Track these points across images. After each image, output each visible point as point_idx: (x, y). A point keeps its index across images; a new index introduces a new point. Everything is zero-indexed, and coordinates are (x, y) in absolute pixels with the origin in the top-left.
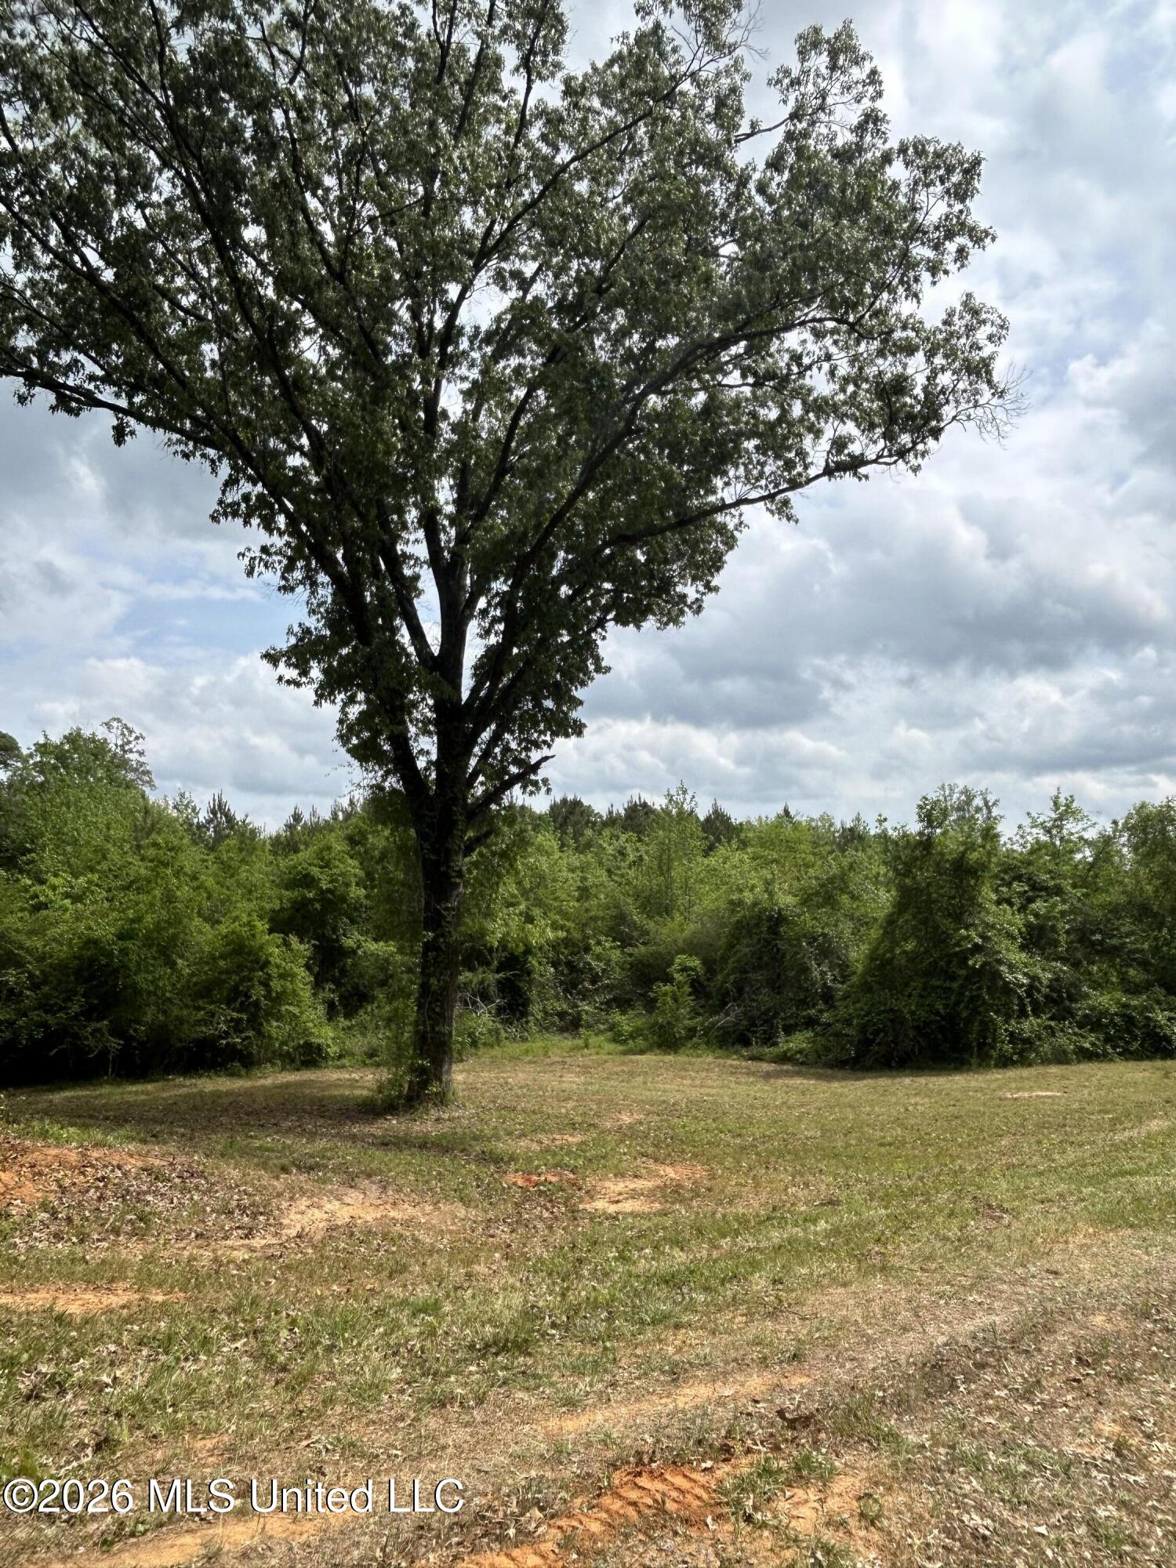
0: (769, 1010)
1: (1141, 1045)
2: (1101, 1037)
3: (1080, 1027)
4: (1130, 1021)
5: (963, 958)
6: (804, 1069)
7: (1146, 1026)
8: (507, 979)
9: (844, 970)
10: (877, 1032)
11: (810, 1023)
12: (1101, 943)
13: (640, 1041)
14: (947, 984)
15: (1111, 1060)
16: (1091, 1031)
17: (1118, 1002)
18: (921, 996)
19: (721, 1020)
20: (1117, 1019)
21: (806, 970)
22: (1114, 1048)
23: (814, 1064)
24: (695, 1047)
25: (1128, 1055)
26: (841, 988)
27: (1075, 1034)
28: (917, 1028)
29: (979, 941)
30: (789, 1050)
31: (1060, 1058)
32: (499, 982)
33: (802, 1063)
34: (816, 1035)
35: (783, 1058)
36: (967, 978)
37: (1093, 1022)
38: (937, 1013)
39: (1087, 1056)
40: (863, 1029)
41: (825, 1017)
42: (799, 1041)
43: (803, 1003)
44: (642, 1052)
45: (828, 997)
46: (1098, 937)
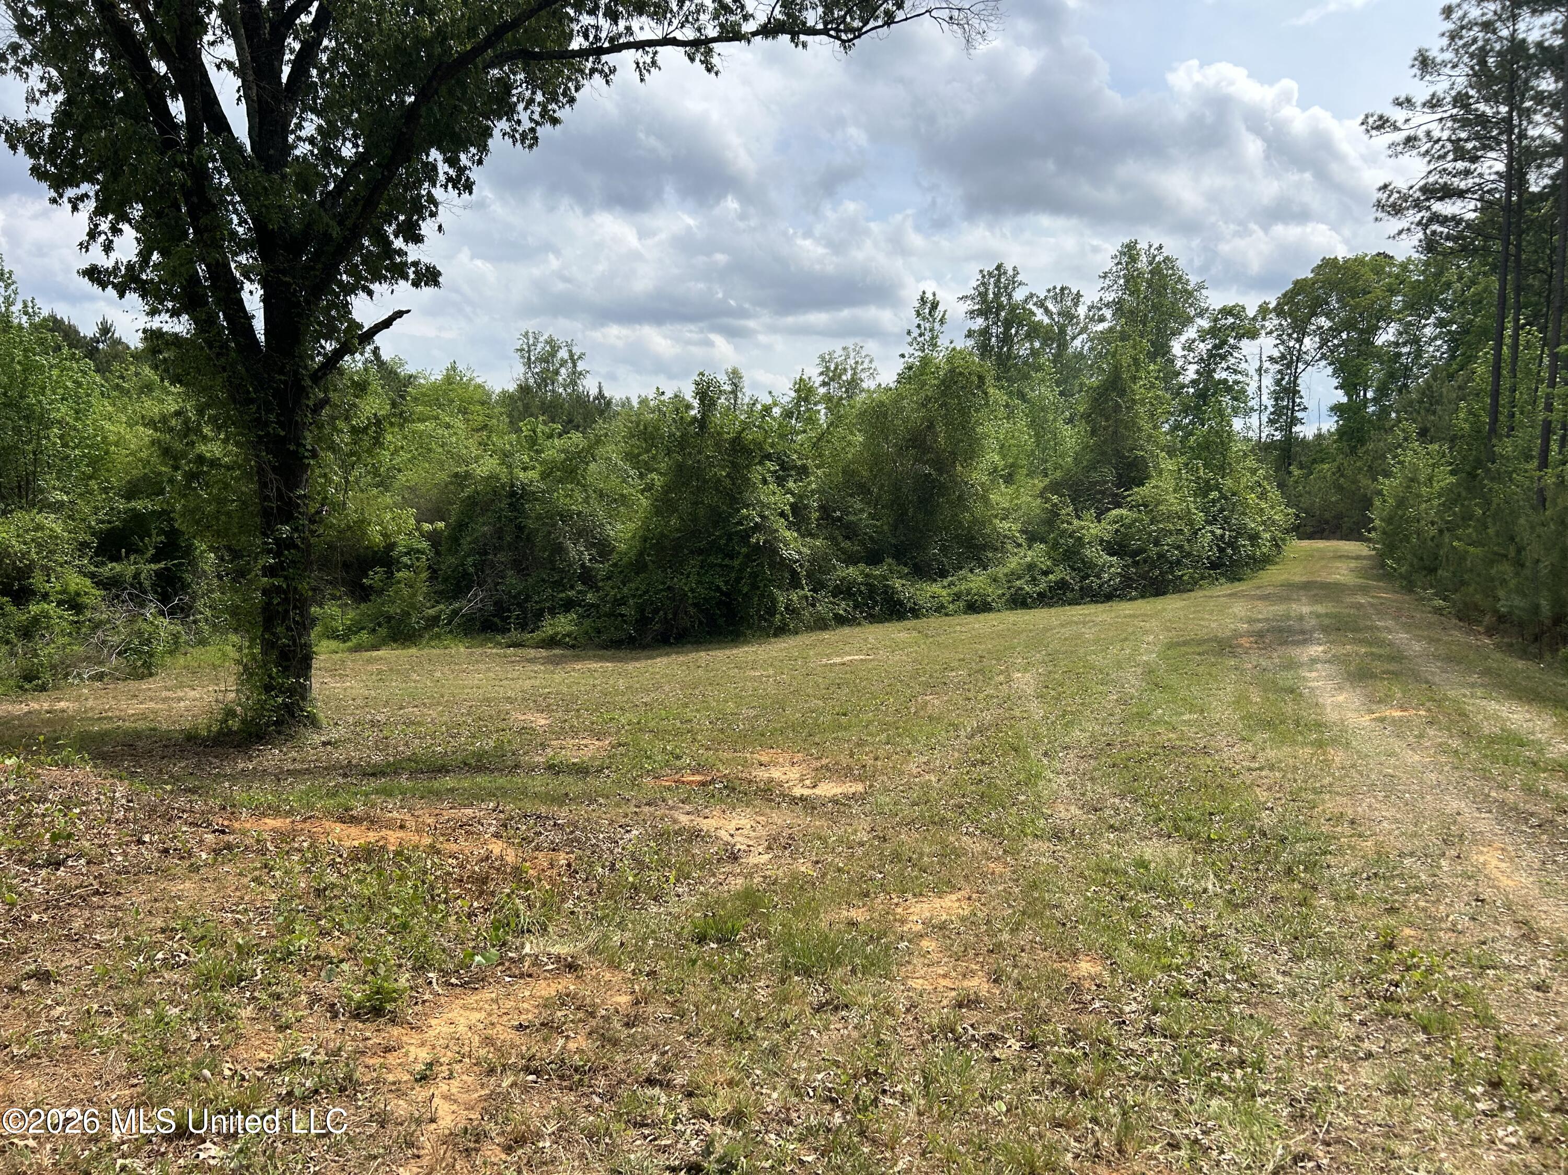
0: (519, 593)
1: (881, 610)
2: (851, 603)
3: (834, 597)
4: (872, 589)
5: (745, 537)
6: (577, 652)
7: (886, 592)
8: (166, 569)
9: (603, 548)
10: (656, 611)
11: (568, 605)
12: (840, 519)
13: (364, 635)
14: (726, 562)
15: (859, 624)
16: (843, 599)
17: (862, 572)
18: (698, 574)
19: (465, 606)
20: (863, 588)
21: (559, 549)
22: (861, 613)
23: (584, 647)
24: (438, 636)
25: (873, 619)
26: (602, 568)
27: (831, 603)
28: (695, 605)
29: (758, 520)
30: (557, 634)
31: (821, 624)
32: (158, 573)
33: (573, 647)
34: (581, 616)
35: (551, 642)
36: (747, 556)
37: (844, 591)
38: (718, 589)
39: (841, 621)
40: (641, 609)
41: (590, 598)
42: (564, 624)
43: (559, 585)
44: (375, 648)
45: (587, 577)
46: (838, 513)
